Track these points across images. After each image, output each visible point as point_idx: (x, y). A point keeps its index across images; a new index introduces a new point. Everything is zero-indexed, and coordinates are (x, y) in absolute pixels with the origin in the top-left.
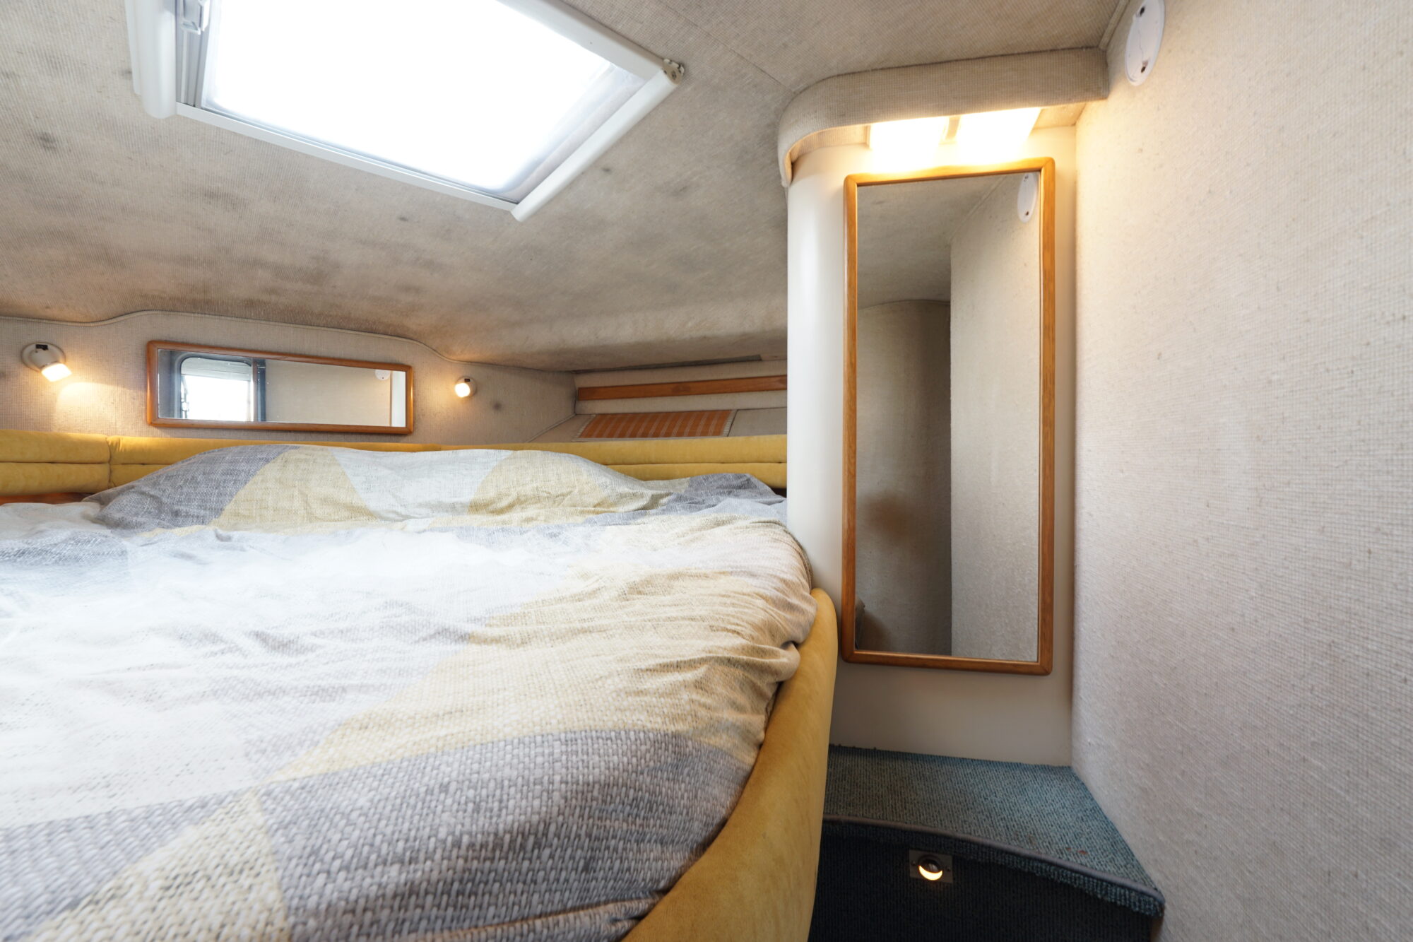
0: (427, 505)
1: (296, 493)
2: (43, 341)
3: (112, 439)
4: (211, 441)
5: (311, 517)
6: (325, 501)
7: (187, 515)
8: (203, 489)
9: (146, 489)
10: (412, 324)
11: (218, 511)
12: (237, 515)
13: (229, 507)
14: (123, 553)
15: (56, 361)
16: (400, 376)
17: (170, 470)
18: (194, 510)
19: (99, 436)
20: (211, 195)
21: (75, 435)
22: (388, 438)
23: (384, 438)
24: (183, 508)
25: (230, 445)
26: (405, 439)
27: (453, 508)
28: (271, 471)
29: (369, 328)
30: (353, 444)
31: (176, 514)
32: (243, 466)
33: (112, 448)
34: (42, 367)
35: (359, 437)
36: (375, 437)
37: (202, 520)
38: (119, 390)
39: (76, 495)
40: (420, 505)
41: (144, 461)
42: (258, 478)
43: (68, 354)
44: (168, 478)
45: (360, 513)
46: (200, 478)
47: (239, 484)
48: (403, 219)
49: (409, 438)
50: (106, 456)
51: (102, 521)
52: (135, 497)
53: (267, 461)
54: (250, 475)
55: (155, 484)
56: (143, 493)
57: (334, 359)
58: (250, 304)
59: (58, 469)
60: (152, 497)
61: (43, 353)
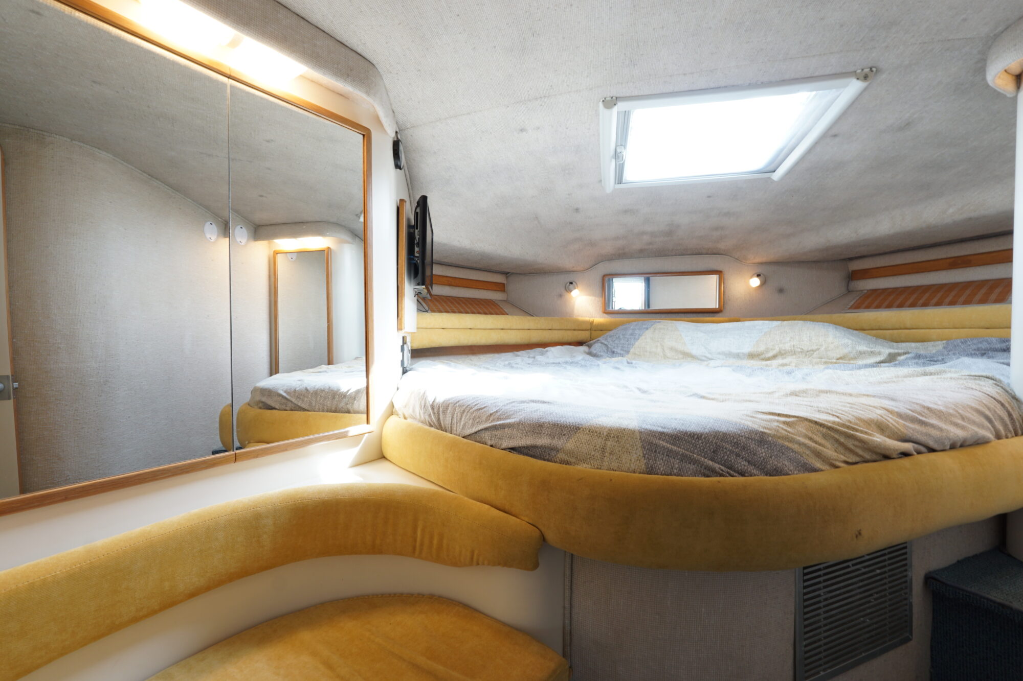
0: (723, 353)
1: (659, 344)
2: (571, 280)
3: (591, 320)
4: (625, 319)
5: (665, 357)
6: (671, 349)
7: (617, 353)
8: (622, 342)
9: (603, 341)
10: (722, 246)
11: (628, 352)
12: (635, 354)
13: (632, 350)
14: (598, 365)
15: (575, 289)
16: (714, 278)
17: (611, 333)
18: (619, 351)
19: (587, 319)
20: (626, 212)
21: (581, 318)
22: (708, 315)
23: (706, 315)
24: (616, 350)
25: (632, 321)
26: (718, 315)
27: (738, 356)
28: (648, 334)
29: (698, 253)
30: (686, 319)
31: (613, 352)
32: (637, 332)
33: (591, 323)
34: (571, 291)
35: (692, 315)
36: (700, 315)
37: (622, 355)
38: (594, 298)
39: (580, 343)
40: (719, 353)
41: (601, 330)
42: (643, 337)
43: (578, 285)
44: (610, 336)
45: (688, 356)
46: (621, 337)
47: (636, 339)
48: (709, 197)
49: (720, 314)
50: (589, 327)
51: (590, 354)
52: (600, 344)
53: (647, 329)
54: (640, 335)
55: (606, 339)
56: (602, 343)
57: (680, 273)
59: (576, 332)
60: (605, 345)
61: (571, 285)
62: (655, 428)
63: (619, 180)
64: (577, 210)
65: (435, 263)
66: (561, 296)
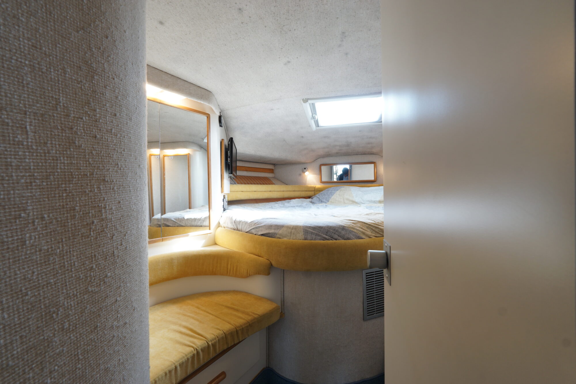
0: (368, 201)
1: (342, 197)
2: (305, 167)
3: (315, 186)
4: (327, 186)
5: (344, 203)
6: (347, 199)
7: (323, 202)
8: (326, 196)
9: (318, 196)
10: (374, 150)
11: (328, 201)
12: (331, 202)
13: (330, 200)
14: (311, 207)
15: (307, 171)
16: (372, 166)
17: (322, 192)
18: (324, 201)
19: (313, 186)
20: (325, 137)
21: (309, 186)
22: (370, 183)
23: (368, 183)
24: (323, 200)
25: (332, 187)
26: (374, 183)
27: (375, 202)
28: (338, 192)
29: (364, 154)
30: (359, 185)
31: (322, 201)
32: (333, 192)
33: (315, 188)
34: (305, 172)
35: (362, 183)
36: (366, 183)
37: (325, 203)
38: (316, 175)
39: (309, 197)
40: (367, 201)
41: (319, 190)
42: (335, 194)
44: (321, 194)
45: (354, 203)
46: (326, 194)
47: (332, 195)
48: (360, 131)
49: (375, 183)
50: (314, 190)
51: (311, 202)
52: (316, 198)
53: (337, 190)
54: (334, 193)
55: (319, 195)
56: (317, 197)
57: (356, 163)
58: (337, 153)
59: (307, 192)
60: (319, 198)
61: (305, 170)
62: (308, 225)
63: (317, 125)
64: (302, 137)
65: (238, 160)
66: (300, 175)
